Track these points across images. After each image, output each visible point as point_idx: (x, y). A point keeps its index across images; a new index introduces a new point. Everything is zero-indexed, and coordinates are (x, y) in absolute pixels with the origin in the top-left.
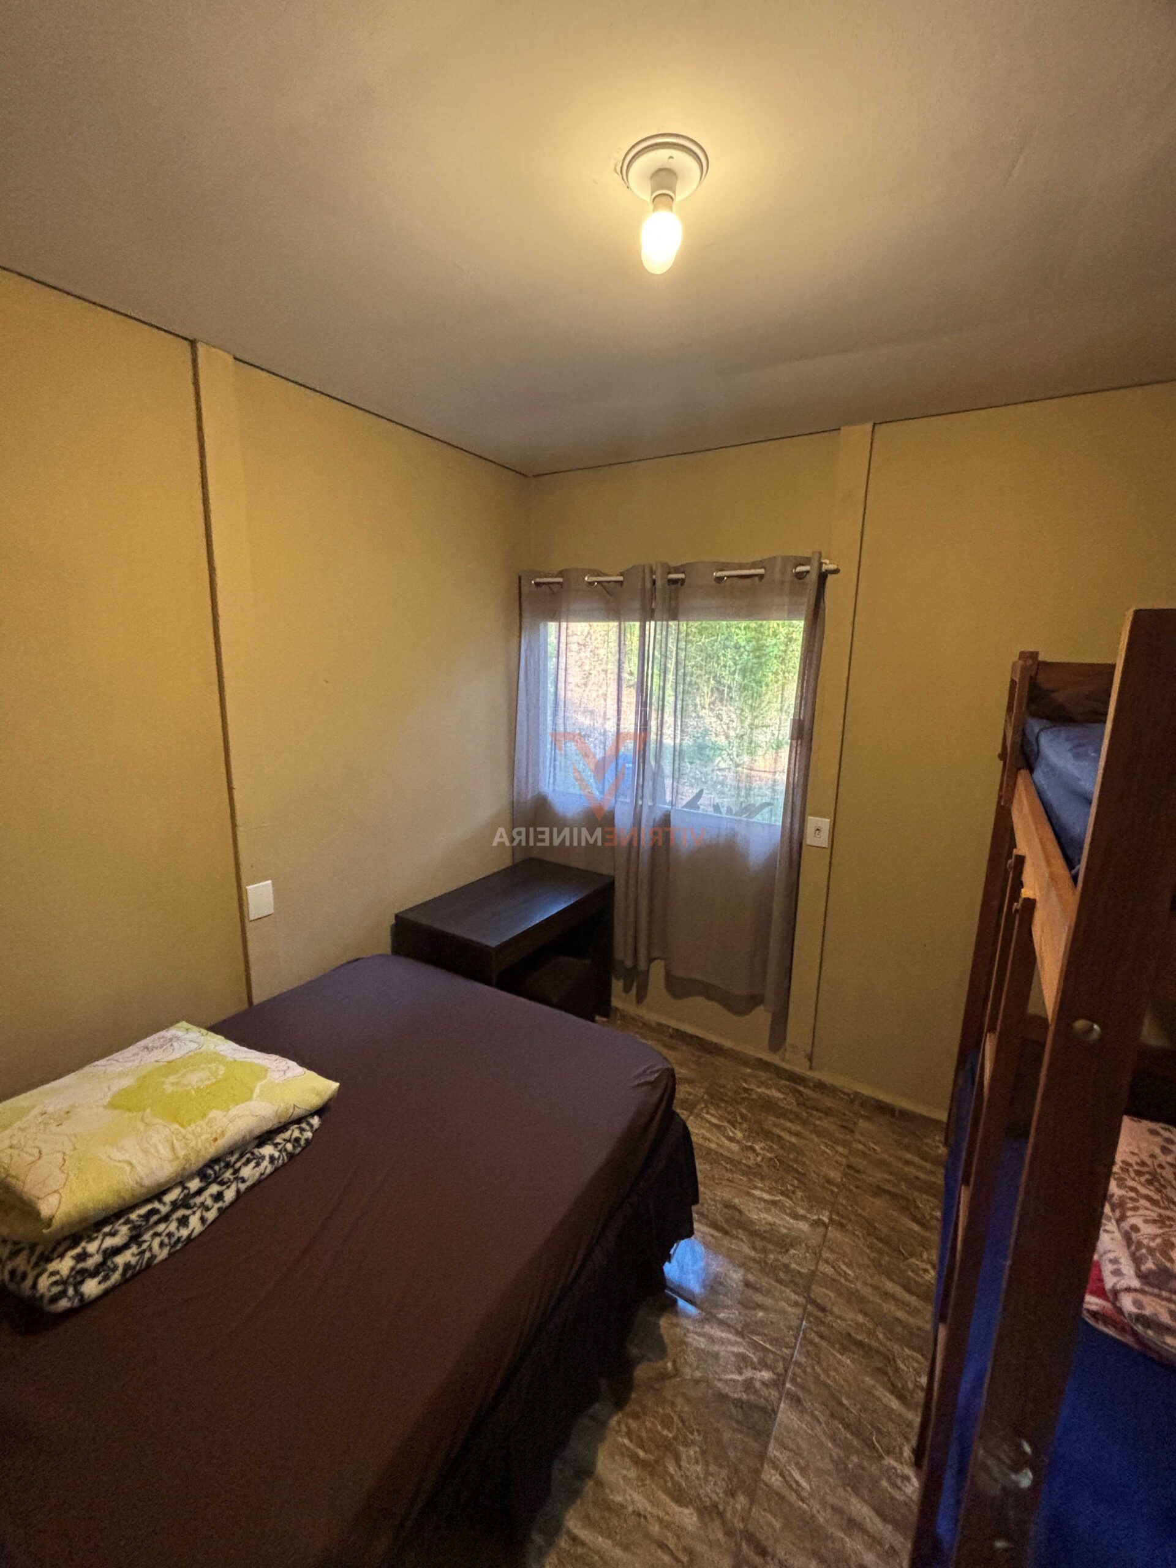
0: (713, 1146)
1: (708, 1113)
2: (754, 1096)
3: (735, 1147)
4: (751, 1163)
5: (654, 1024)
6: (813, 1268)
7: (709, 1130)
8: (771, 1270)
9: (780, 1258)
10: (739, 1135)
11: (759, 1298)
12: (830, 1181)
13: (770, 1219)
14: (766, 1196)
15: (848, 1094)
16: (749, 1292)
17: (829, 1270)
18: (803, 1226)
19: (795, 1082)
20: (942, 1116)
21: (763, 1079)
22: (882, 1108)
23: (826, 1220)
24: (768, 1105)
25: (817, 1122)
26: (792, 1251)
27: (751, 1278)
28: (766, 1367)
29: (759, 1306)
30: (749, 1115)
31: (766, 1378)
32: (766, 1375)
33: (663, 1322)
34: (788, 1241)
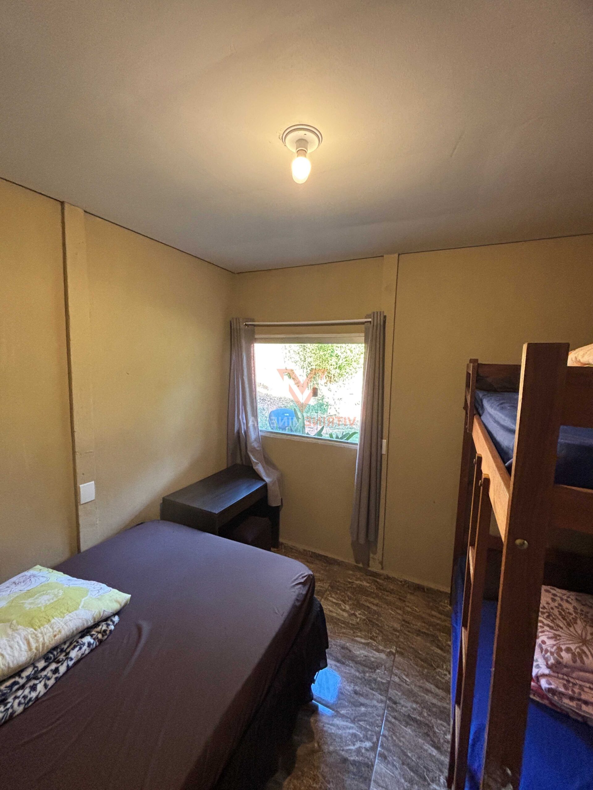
0: (335, 615)
1: (331, 597)
2: (354, 586)
3: (345, 614)
4: (354, 622)
5: (302, 551)
6: (389, 679)
7: (332, 606)
8: (368, 682)
9: (372, 675)
10: (348, 608)
11: (362, 700)
12: (395, 630)
13: (366, 653)
14: (363, 641)
15: (401, 582)
16: (356, 697)
17: (397, 680)
18: (383, 656)
19: (374, 577)
20: (448, 590)
21: (358, 576)
22: (419, 588)
23: (394, 651)
24: (362, 591)
25: (387, 598)
26: (378, 671)
27: (357, 688)
28: (368, 739)
29: (362, 705)
30: (352, 596)
31: (368, 746)
32: (368, 744)
33: (312, 720)
34: (375, 664)
